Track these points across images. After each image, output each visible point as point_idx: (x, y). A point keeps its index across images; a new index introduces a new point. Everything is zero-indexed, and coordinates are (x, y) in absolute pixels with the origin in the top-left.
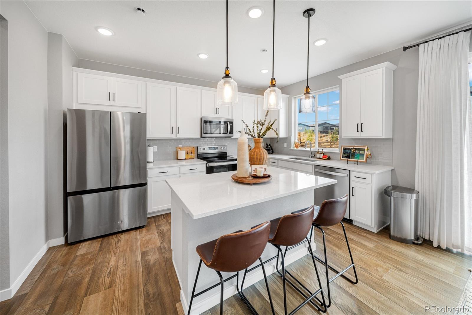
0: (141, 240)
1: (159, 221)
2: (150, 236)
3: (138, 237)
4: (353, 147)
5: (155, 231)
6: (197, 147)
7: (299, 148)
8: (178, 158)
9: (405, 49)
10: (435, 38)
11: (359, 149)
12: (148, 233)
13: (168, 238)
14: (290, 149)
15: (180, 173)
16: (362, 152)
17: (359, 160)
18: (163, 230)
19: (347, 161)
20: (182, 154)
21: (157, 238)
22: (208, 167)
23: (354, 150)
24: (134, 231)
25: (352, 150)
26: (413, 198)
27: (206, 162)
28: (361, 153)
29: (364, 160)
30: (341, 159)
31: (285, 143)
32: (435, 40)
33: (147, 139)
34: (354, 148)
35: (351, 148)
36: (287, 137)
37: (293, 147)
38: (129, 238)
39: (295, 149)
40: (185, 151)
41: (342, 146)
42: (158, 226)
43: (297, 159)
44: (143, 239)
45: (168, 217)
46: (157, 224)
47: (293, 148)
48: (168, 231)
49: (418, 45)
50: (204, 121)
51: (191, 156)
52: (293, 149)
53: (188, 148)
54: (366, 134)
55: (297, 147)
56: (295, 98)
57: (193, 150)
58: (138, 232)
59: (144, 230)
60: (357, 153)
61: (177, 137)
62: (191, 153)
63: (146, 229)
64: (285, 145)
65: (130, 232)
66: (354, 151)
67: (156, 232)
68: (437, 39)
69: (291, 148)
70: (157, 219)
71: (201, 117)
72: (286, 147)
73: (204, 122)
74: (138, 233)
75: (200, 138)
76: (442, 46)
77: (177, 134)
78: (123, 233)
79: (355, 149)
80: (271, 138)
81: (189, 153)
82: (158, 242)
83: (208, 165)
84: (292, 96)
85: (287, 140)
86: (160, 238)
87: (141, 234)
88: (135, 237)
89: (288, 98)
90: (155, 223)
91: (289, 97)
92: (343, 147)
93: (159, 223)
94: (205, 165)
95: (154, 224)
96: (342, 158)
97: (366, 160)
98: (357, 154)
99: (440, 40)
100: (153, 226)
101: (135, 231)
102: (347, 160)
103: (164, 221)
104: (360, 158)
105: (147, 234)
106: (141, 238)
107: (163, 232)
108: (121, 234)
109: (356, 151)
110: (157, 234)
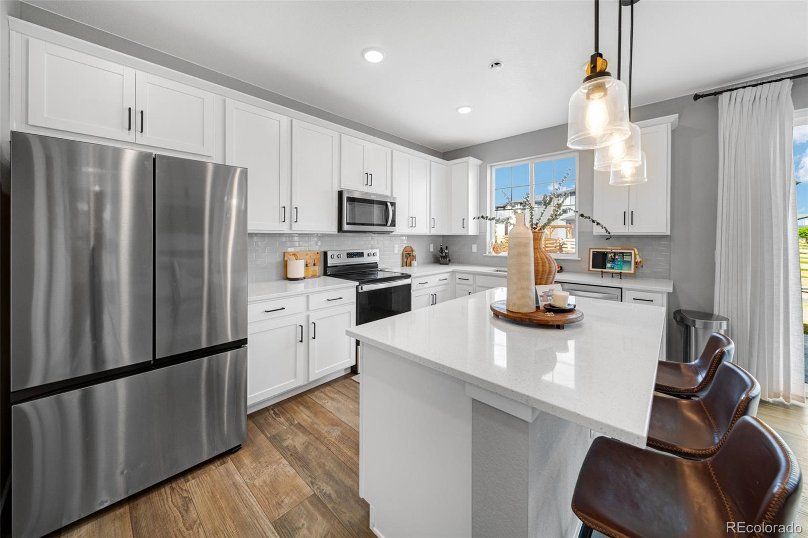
0: (252, 487)
1: (269, 424)
2: (270, 470)
3: (238, 478)
4: (610, 251)
5: (278, 455)
6: (325, 254)
7: (500, 253)
8: (289, 276)
9: (697, 97)
10: (748, 84)
11: (620, 253)
12: (260, 463)
13: (320, 468)
14: (484, 255)
15: (308, 309)
16: (626, 258)
17: (621, 271)
18: (295, 447)
19: (601, 273)
20: (297, 268)
21: (292, 472)
22: (361, 292)
23: (613, 255)
24: (216, 464)
25: (610, 255)
26: (722, 328)
27: (357, 283)
28: (624, 259)
29: (631, 270)
30: (589, 270)
31: (473, 245)
32: (747, 88)
33: (249, 233)
34: (612, 252)
35: (607, 252)
36: (478, 234)
37: (489, 251)
38: (214, 486)
39: (494, 254)
40: (303, 261)
41: (590, 249)
42: (276, 441)
43: (500, 271)
44: (257, 483)
45: (288, 412)
46: (270, 433)
47: (489, 253)
48: (307, 447)
49: (717, 94)
50: (347, 197)
51: (314, 271)
52: (490, 255)
53: (307, 255)
54: (640, 228)
55: (496, 252)
56: (491, 166)
57: (316, 258)
58: (230, 464)
59: (245, 456)
60: (619, 259)
61: (293, 229)
62: (314, 265)
63: (248, 454)
64: (474, 248)
65: (207, 468)
66: (613, 257)
67: (278, 457)
68: (750, 86)
69: (486, 253)
70: (262, 421)
71: (340, 190)
72: (475, 252)
73: (347, 201)
74: (230, 467)
75: (337, 233)
76: (757, 98)
77: (294, 224)
78: (190, 477)
79: (615, 252)
80: (443, 236)
81: (309, 265)
82: (300, 481)
83: (362, 289)
84: (489, 163)
85: (478, 239)
86: (300, 470)
87: (242, 471)
88: (232, 483)
89: (480, 166)
90: (263, 432)
91: (482, 164)
92: (592, 251)
93: (274, 432)
94: (355, 289)
95: (262, 436)
96: (591, 269)
97: (635, 270)
98: (618, 261)
99: (755, 88)
100: (262, 440)
101: (219, 463)
102: (602, 271)
103: (281, 423)
104: (624, 269)
105: (259, 465)
106: (248, 481)
107: (297, 453)
108: (183, 480)
109: (617, 257)
110: (284, 461)
